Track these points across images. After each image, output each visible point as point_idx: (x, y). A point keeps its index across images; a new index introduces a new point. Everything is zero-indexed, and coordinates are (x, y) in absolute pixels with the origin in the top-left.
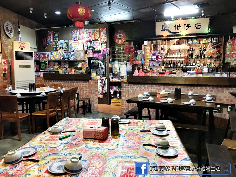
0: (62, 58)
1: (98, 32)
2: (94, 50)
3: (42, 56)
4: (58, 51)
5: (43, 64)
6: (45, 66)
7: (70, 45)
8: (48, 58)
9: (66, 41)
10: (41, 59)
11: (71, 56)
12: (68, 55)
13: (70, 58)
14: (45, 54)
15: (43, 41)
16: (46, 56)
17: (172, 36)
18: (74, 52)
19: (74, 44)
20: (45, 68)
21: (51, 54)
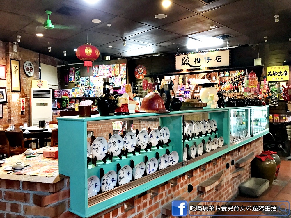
0: (83, 95)
1: (118, 67)
2: (114, 86)
3: (64, 93)
4: (79, 87)
5: (64, 102)
6: (67, 104)
7: (91, 82)
8: (69, 95)
9: (87, 78)
10: (62, 96)
11: (92, 93)
12: (89, 92)
13: (91, 95)
14: (67, 91)
15: (65, 78)
16: (68, 93)
17: (192, 70)
18: (95, 88)
19: (95, 80)
20: (66, 105)
21: (73, 91)
